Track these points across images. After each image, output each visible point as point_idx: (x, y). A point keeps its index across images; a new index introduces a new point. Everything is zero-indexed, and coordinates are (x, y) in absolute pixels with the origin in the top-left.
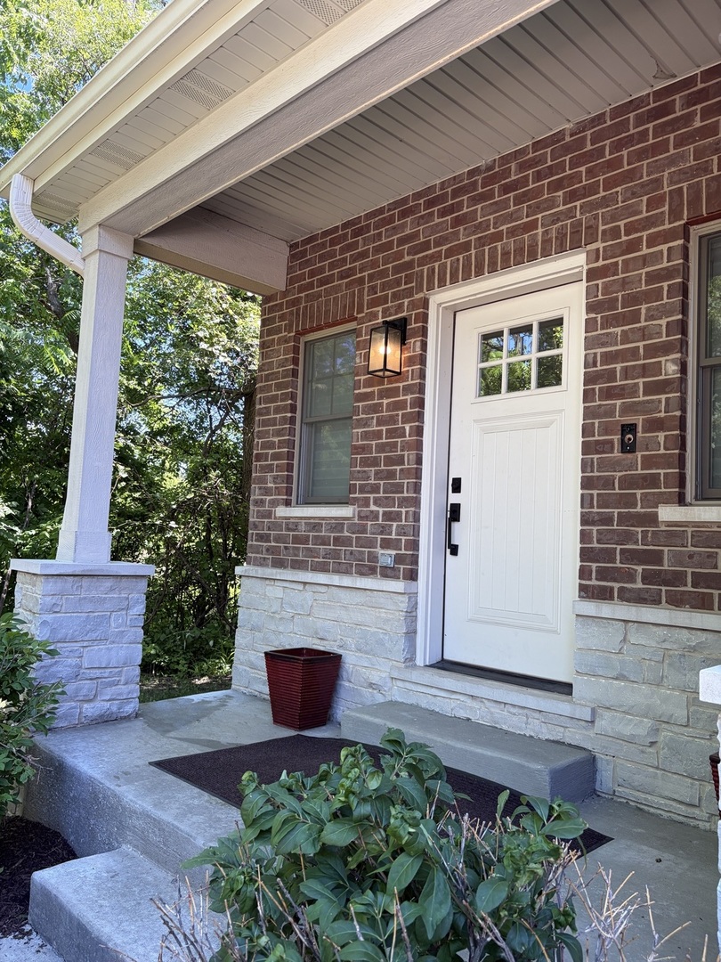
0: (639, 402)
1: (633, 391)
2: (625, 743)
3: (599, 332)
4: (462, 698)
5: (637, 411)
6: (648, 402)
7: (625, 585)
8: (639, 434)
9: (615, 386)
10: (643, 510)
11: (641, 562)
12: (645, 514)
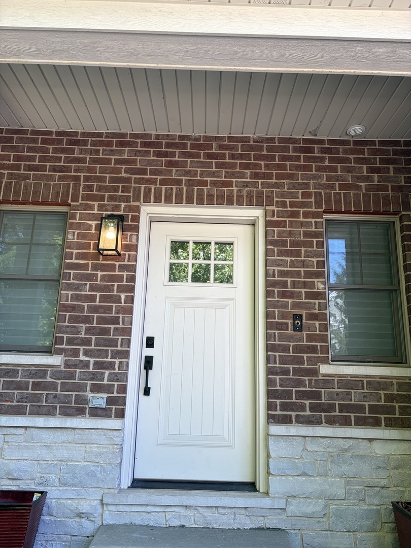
0: (303, 303)
1: (299, 295)
2: (307, 519)
3: (276, 258)
4: (177, 509)
5: (302, 308)
6: (308, 303)
7: (299, 413)
8: (304, 321)
9: (288, 291)
10: (308, 367)
11: (308, 399)
12: (310, 369)
